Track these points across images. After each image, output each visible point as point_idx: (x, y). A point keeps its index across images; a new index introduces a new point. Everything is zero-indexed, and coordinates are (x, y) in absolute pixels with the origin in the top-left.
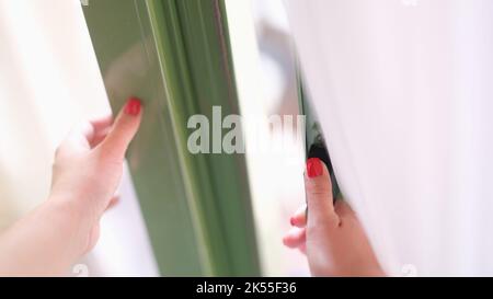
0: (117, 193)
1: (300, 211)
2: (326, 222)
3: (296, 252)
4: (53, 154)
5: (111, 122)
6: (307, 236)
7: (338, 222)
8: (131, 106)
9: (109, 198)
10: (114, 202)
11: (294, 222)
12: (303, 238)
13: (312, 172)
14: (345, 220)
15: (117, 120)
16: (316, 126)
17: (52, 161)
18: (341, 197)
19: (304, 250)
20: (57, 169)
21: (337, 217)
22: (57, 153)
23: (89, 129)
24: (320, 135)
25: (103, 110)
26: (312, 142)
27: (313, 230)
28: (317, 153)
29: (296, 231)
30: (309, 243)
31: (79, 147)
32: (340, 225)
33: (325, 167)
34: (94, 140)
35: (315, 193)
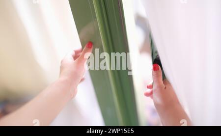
0: (84, 77)
1: (150, 83)
2: (160, 87)
3: (149, 98)
4: (60, 63)
5: (81, 51)
6: (153, 92)
7: (164, 87)
8: (89, 45)
9: (81, 78)
10: (82, 80)
11: (148, 87)
12: (151, 93)
13: (155, 69)
14: (167, 86)
15: (84, 50)
16: (156, 52)
17: (60, 65)
18: (166, 78)
19: (152, 97)
20: (62, 68)
21: (164, 85)
22: (62, 62)
23: (73, 53)
24: (158, 55)
25: (79, 46)
26: (155, 58)
27: (155, 90)
28: (157, 62)
29: (149, 91)
30: (154, 95)
31: (70, 60)
32: (165, 88)
33: (160, 67)
34: (75, 57)
35: (156, 77)
